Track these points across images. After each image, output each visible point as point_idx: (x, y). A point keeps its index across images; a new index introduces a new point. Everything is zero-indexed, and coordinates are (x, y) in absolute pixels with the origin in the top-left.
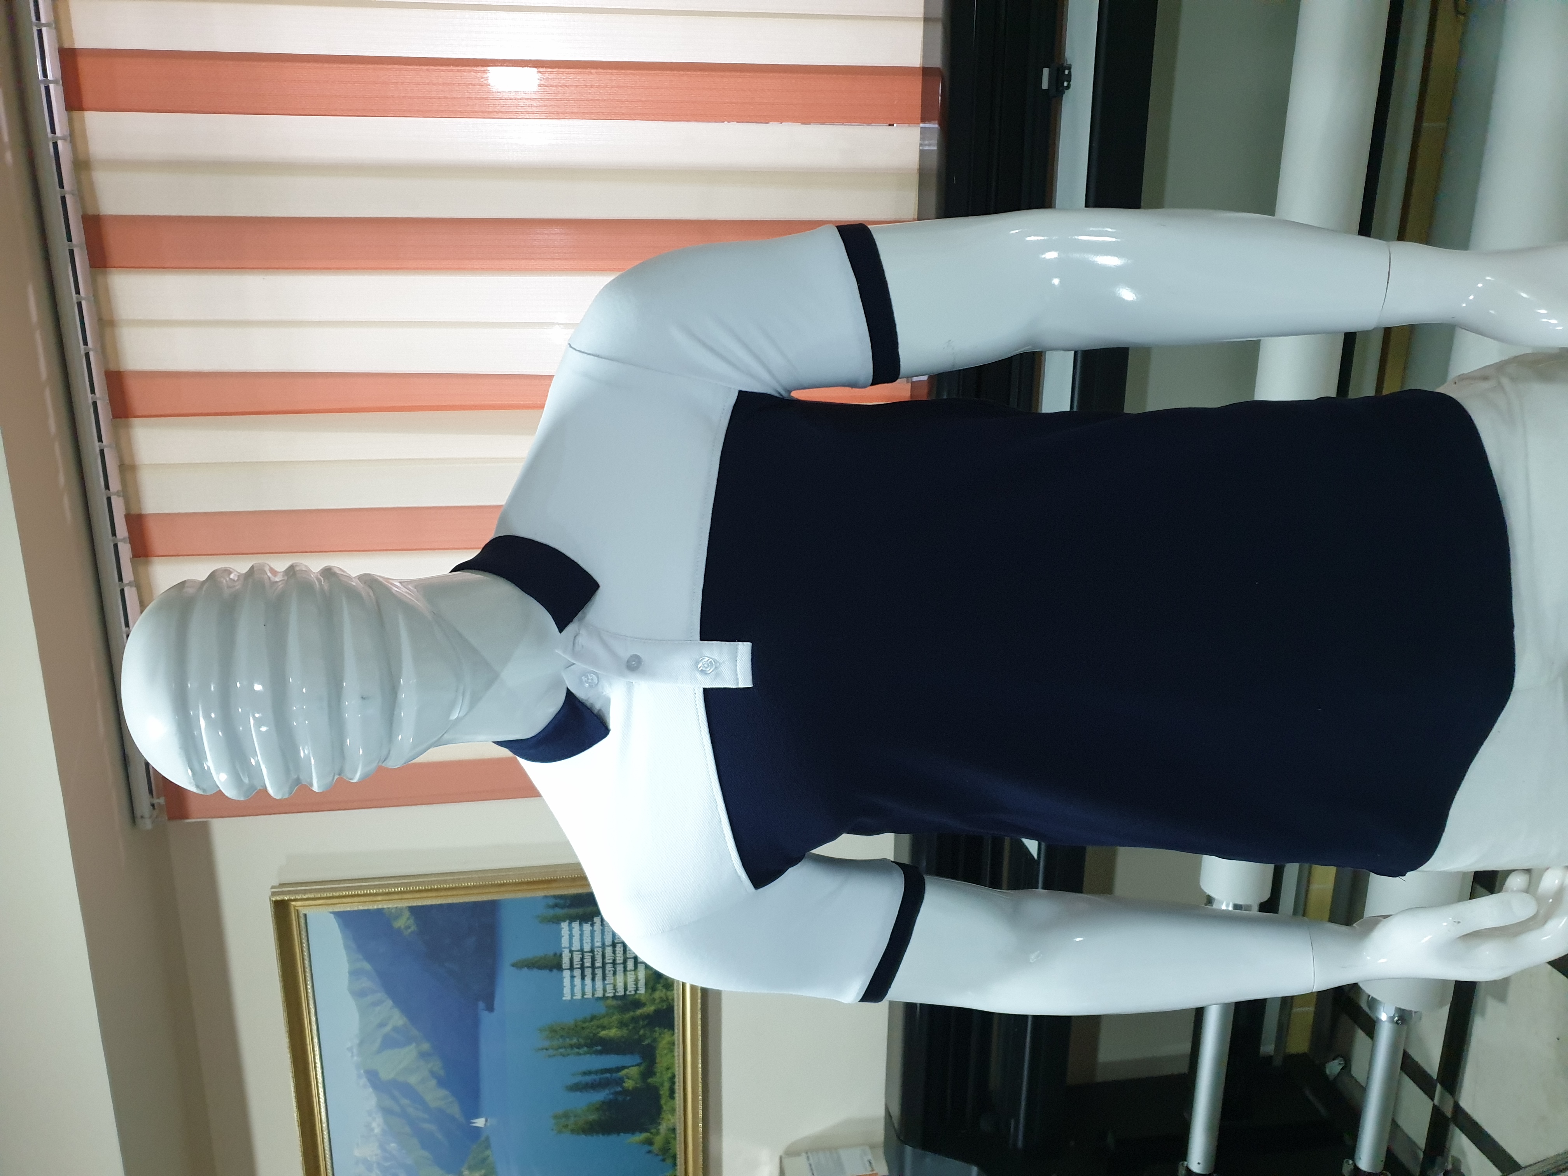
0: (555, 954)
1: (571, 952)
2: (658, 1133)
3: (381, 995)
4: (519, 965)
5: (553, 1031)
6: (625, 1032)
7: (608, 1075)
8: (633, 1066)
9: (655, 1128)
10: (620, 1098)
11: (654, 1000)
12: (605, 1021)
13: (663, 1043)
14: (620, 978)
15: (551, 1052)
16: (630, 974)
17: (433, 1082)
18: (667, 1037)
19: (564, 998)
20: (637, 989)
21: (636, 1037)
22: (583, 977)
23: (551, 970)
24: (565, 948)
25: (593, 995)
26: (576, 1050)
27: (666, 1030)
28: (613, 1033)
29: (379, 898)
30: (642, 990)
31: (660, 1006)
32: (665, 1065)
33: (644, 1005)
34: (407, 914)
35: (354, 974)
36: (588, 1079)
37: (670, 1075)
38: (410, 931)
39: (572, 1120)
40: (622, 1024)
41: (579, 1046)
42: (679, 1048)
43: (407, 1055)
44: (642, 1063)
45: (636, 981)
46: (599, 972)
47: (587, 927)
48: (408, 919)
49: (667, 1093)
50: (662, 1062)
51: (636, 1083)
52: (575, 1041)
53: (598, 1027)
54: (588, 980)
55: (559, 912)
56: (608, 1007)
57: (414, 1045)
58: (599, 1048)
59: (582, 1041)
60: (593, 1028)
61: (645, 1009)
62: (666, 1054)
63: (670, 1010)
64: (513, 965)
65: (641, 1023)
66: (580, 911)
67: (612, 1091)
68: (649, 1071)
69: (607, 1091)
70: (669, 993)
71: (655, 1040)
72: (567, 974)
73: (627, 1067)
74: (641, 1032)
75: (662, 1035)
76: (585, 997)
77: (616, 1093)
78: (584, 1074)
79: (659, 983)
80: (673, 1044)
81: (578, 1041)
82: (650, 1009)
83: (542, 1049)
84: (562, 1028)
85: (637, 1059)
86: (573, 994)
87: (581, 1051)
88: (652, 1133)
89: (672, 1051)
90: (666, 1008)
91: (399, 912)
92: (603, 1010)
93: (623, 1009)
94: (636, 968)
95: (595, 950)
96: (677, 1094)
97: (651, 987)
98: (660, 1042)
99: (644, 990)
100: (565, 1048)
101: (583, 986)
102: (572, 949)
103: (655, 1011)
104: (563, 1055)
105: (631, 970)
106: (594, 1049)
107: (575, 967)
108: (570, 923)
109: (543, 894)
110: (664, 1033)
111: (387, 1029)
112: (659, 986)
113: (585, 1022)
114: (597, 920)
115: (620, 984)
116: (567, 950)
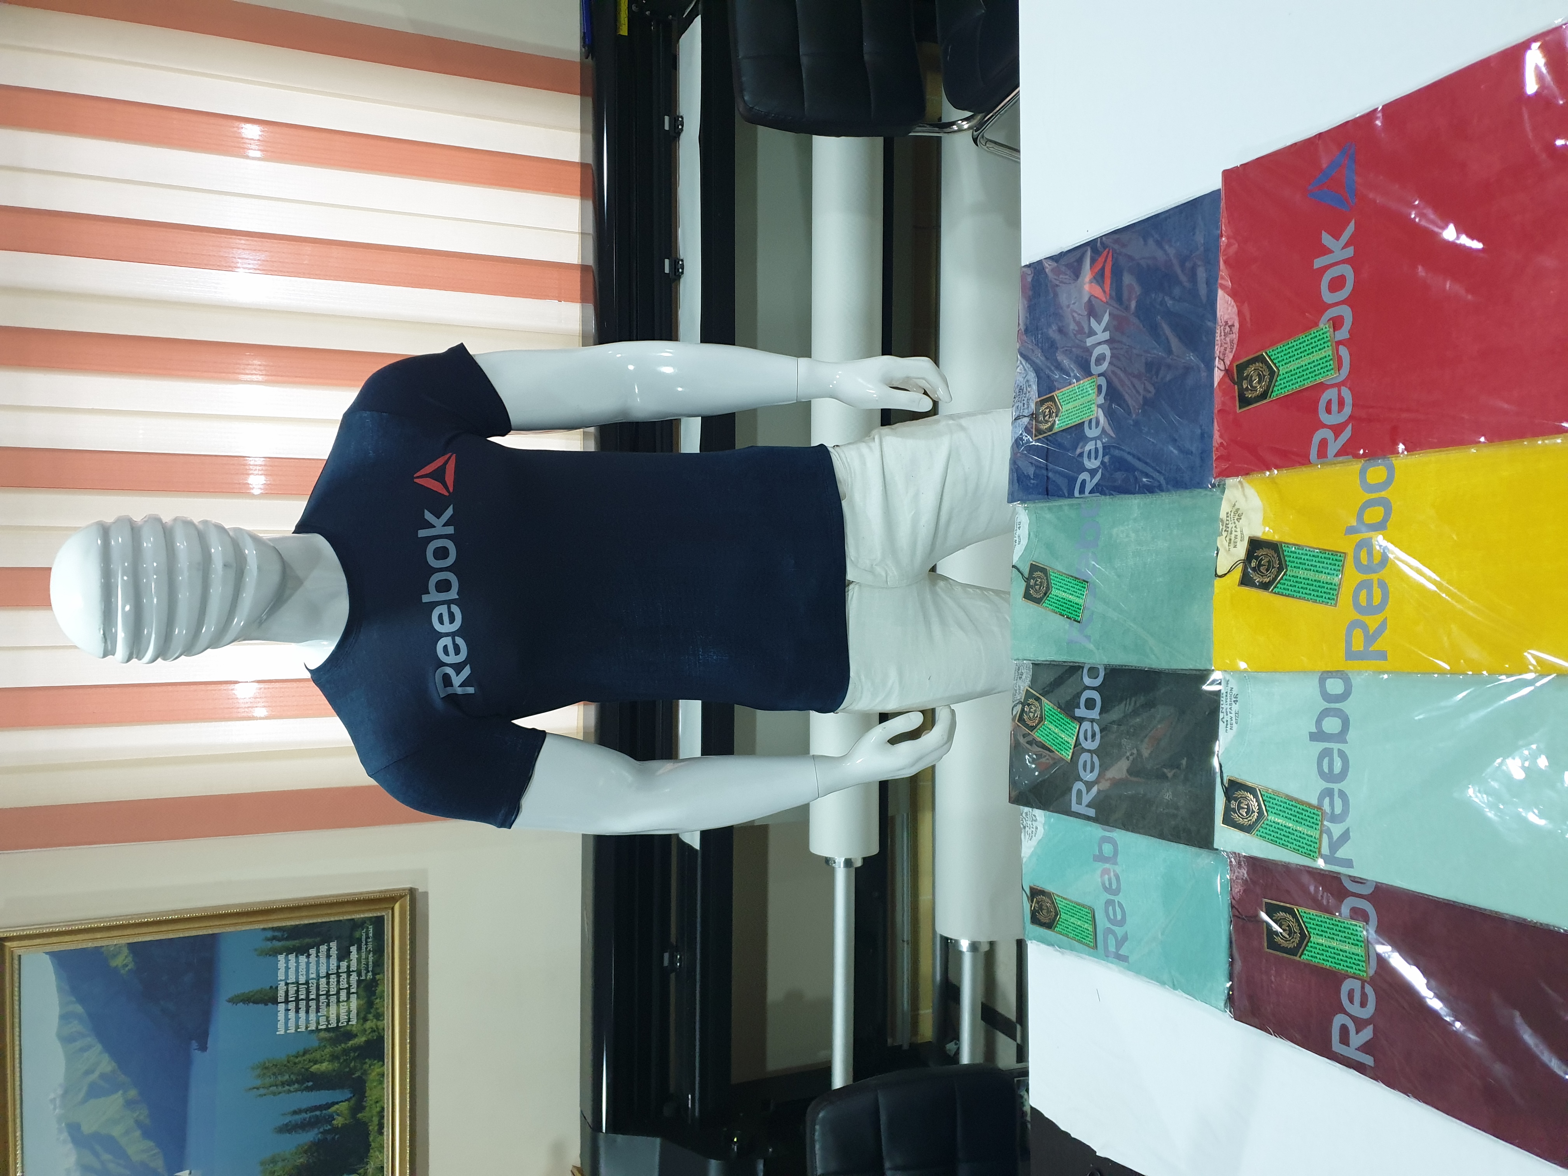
0: (271, 987)
1: (287, 984)
3: (90, 1040)
4: (234, 1000)
5: (265, 1068)
6: (336, 1065)
7: (318, 1113)
8: (342, 1101)
9: (363, 1168)
10: (329, 1137)
11: (365, 1030)
12: (317, 1055)
13: (373, 1075)
14: (333, 1009)
15: (262, 1091)
16: (343, 1006)
17: (138, 1133)
18: (376, 1069)
19: (278, 1033)
20: (349, 1020)
21: (347, 1070)
22: (297, 1010)
23: (266, 1004)
24: (281, 980)
25: (307, 1028)
26: (287, 1088)
27: (376, 1061)
28: (324, 1066)
29: (99, 935)
30: (354, 1022)
31: (370, 1037)
32: (374, 1098)
33: (356, 1036)
34: (126, 951)
35: (65, 1017)
36: (298, 1118)
37: (378, 1109)
38: (127, 969)
39: (280, 1164)
40: (334, 1058)
41: (290, 1083)
42: (388, 1078)
43: (113, 1103)
44: (351, 1098)
45: (349, 1012)
46: (313, 1004)
47: (303, 959)
48: (126, 957)
49: (376, 1128)
50: (371, 1094)
51: (346, 1120)
52: (286, 1077)
53: (310, 1061)
54: (302, 1014)
55: (277, 944)
56: (322, 1040)
57: (121, 1092)
58: (310, 1084)
59: (293, 1077)
60: (306, 1062)
61: (356, 1040)
62: (375, 1087)
63: (381, 1039)
65: (352, 1054)
66: (296, 943)
67: (321, 1130)
68: (358, 1107)
69: (316, 1131)
70: (379, 1023)
71: (365, 1073)
72: (281, 1007)
73: (337, 1103)
74: (352, 1064)
75: (372, 1067)
76: (299, 1030)
77: (326, 1132)
78: (295, 1113)
79: (370, 1013)
80: (383, 1075)
81: (290, 1077)
82: (361, 1040)
83: (254, 1088)
84: (273, 1065)
85: (347, 1094)
86: (287, 1028)
87: (292, 1089)
89: (381, 1082)
90: (376, 1039)
91: (118, 950)
92: (316, 1044)
93: (334, 1042)
94: (348, 998)
95: (310, 982)
96: (385, 1129)
97: (363, 1017)
98: (370, 1074)
99: (356, 1021)
100: (276, 1086)
101: (297, 1019)
102: (288, 982)
103: (365, 1041)
104: (274, 1094)
105: (343, 1001)
106: (305, 1085)
107: (290, 999)
108: (287, 955)
109: (262, 927)
110: (375, 1064)
111: (94, 1076)
112: (370, 1016)
113: (297, 1057)
114: (313, 952)
115: (333, 1015)
116: (283, 983)
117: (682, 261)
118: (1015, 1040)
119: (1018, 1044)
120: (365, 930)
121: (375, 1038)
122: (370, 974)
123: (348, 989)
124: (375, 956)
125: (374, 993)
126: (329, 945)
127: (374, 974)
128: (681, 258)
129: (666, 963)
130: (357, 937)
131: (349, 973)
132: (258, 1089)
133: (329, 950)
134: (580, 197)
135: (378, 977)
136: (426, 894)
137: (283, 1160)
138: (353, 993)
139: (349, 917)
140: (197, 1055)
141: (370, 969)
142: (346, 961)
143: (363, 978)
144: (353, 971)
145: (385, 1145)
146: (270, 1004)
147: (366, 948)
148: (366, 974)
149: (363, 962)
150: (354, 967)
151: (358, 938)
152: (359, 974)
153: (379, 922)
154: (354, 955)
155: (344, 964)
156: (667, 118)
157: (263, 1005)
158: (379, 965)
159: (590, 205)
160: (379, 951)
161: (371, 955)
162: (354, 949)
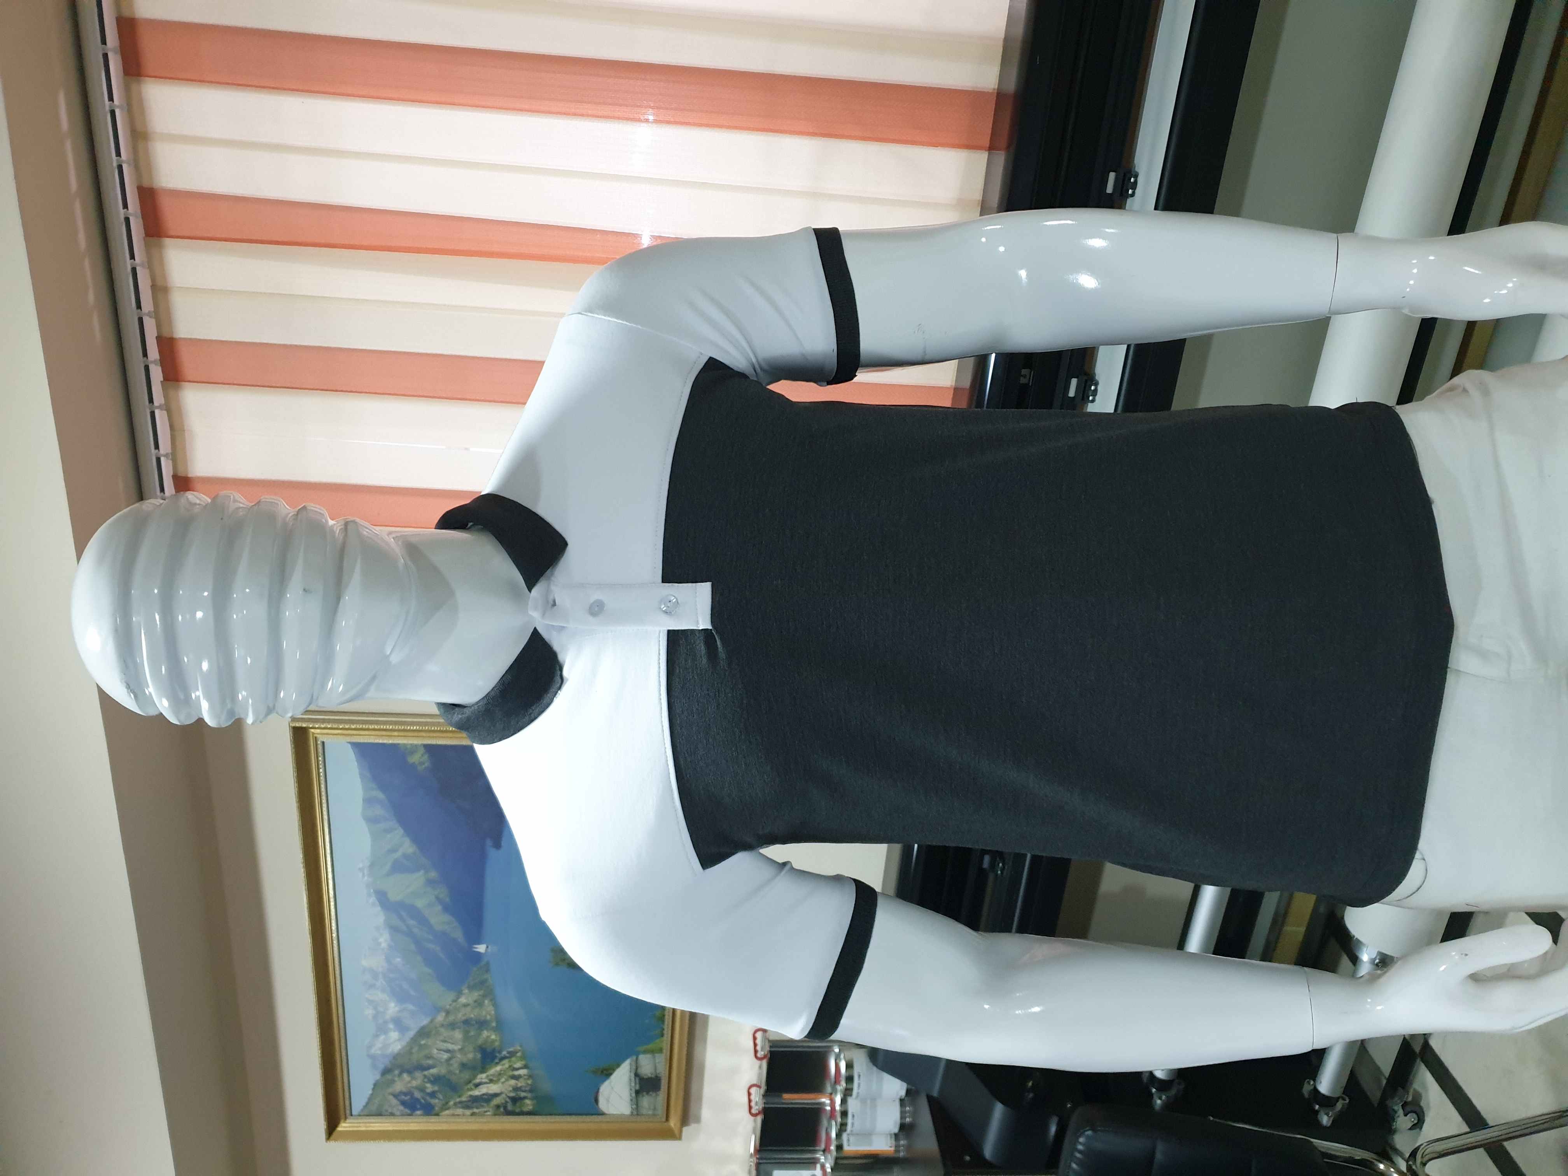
3: (393, 823)
17: (439, 908)
29: (396, 733)
34: (422, 750)
35: (368, 801)
38: (424, 766)
43: (415, 881)
48: (423, 756)
57: (422, 872)
91: (414, 749)
111: (399, 854)
129: (986, 865)
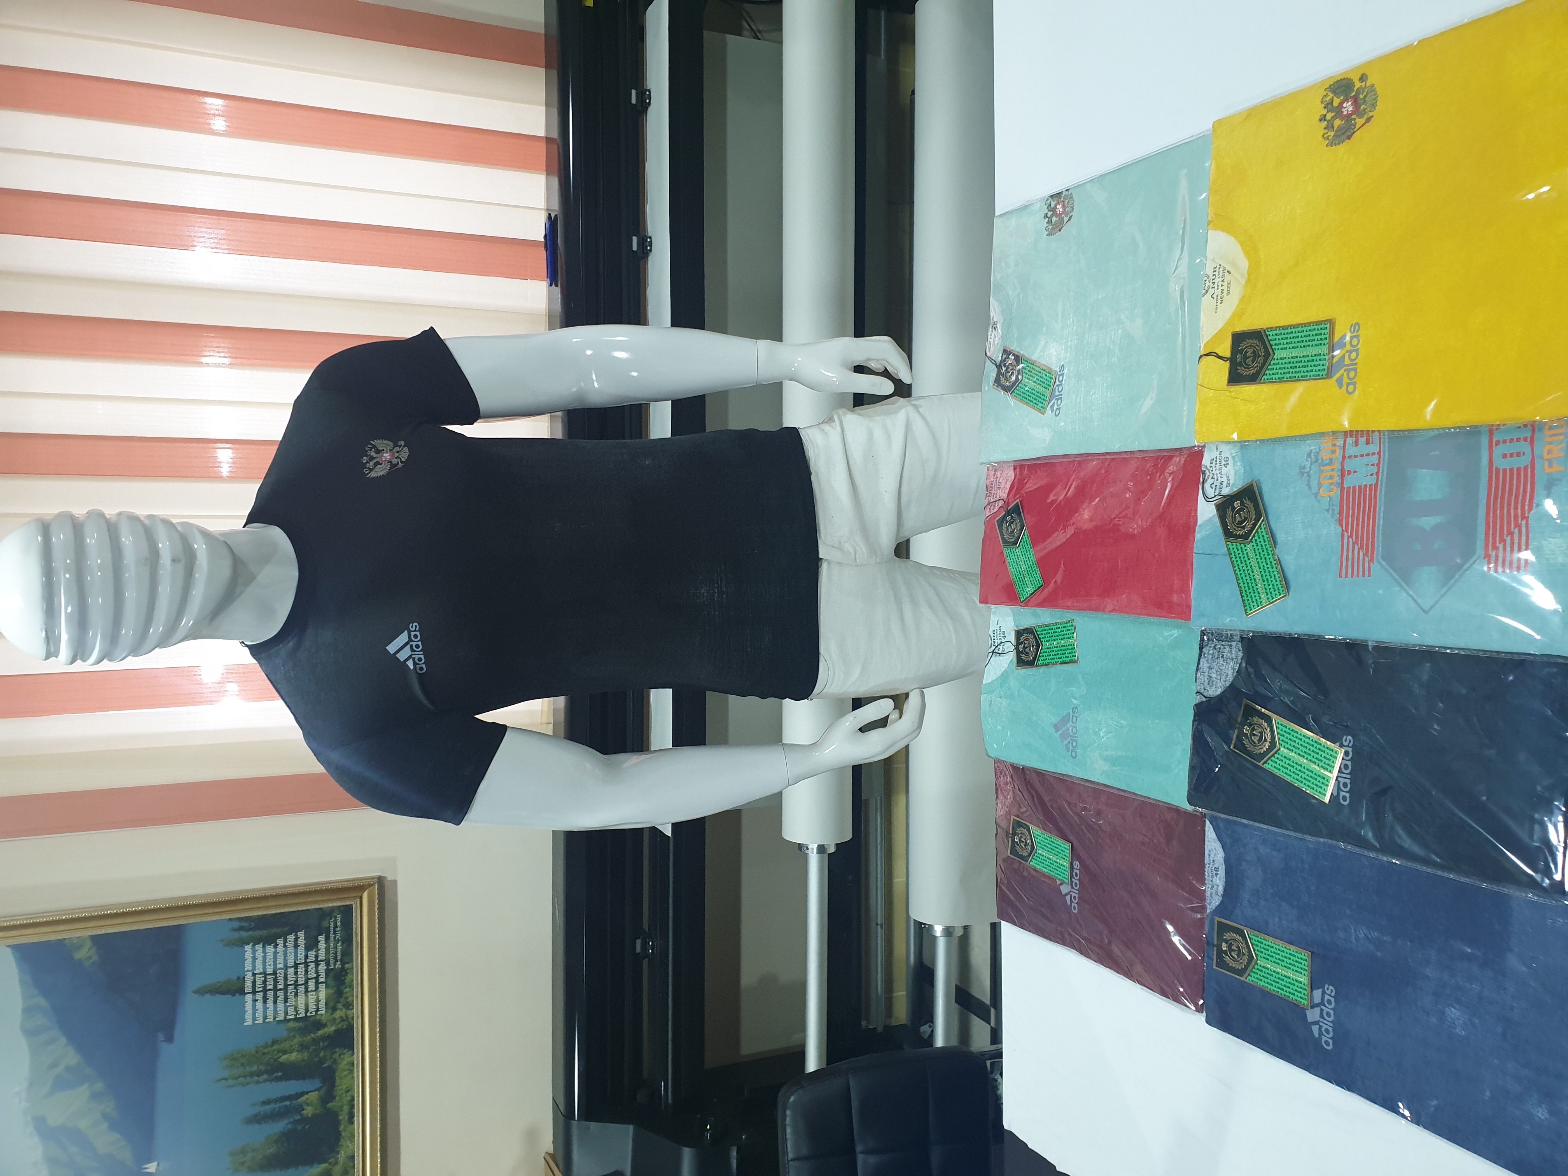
0: (238, 978)
1: (254, 975)
2: (336, 1163)
3: (55, 1032)
4: (201, 992)
5: (233, 1059)
6: (306, 1055)
7: (287, 1103)
8: (312, 1091)
9: (334, 1157)
10: (299, 1127)
11: (334, 1020)
12: (286, 1045)
13: (343, 1064)
14: (301, 999)
15: (231, 1082)
16: (312, 995)
17: (105, 1126)
18: (347, 1059)
19: (245, 1024)
20: (318, 1010)
21: (317, 1059)
22: (265, 1000)
23: (233, 995)
24: (248, 971)
25: (275, 1018)
26: (256, 1078)
27: (345, 1051)
28: (294, 1057)
29: (62, 928)
30: (323, 1011)
31: (340, 1026)
32: (344, 1087)
33: (324, 1025)
34: (89, 944)
35: (28, 1011)
36: (268, 1108)
37: (349, 1098)
38: (91, 961)
39: (250, 1155)
40: (303, 1047)
41: (259, 1074)
42: (358, 1067)
43: (79, 1096)
44: (321, 1087)
45: (318, 1001)
46: (281, 994)
47: (270, 949)
48: (89, 949)
49: (346, 1117)
50: (341, 1084)
51: (315, 1109)
52: (255, 1068)
53: (279, 1051)
54: (270, 1004)
55: (244, 934)
56: (290, 1030)
57: (86, 1085)
58: (280, 1074)
59: (262, 1068)
60: (275, 1053)
61: (326, 1029)
62: (346, 1076)
63: (351, 1028)
64: (195, 992)
65: (321, 1044)
66: (264, 933)
67: (291, 1120)
68: (329, 1096)
69: (286, 1121)
70: (349, 1012)
71: (335, 1062)
72: (249, 998)
73: (307, 1093)
74: (322, 1054)
75: (342, 1056)
76: (267, 1020)
77: (296, 1122)
78: (264, 1103)
79: (339, 1002)
80: (353, 1064)
81: (258, 1067)
82: (331, 1029)
83: (222, 1079)
84: (242, 1056)
85: (317, 1084)
87: (261, 1079)
88: (330, 1164)
89: (351, 1071)
90: (346, 1028)
91: (81, 942)
92: (285, 1034)
93: (303, 1031)
94: (317, 988)
95: (278, 972)
96: (355, 1118)
97: (332, 1007)
98: (340, 1063)
99: (325, 1010)
100: (245, 1076)
101: (265, 1009)
102: (255, 972)
103: (335, 1031)
104: (243, 1085)
105: (312, 991)
106: (274, 1075)
107: (257, 990)
108: (254, 946)
109: (228, 917)
110: (344, 1054)
111: (60, 1069)
112: (340, 1006)
113: (266, 1048)
114: (280, 941)
115: (301, 1005)
116: (250, 974)
117: (650, 238)
118: (989, 1024)
119: (992, 1027)
120: (333, 919)
121: (344, 1027)
122: (339, 963)
123: (317, 978)
124: (345, 945)
125: (343, 982)
126: (296, 935)
127: (343, 963)
128: (649, 235)
129: (638, 950)
130: (326, 926)
131: (317, 962)
132: (226, 1079)
133: (296, 939)
134: (545, 173)
135: (347, 966)
136: (395, 882)
137: (254, 1151)
138: (322, 982)
139: (317, 907)
140: (164, 1048)
141: (339, 958)
142: (314, 950)
143: (332, 967)
144: (321, 961)
145: (356, 1135)
146: (237, 995)
147: (335, 937)
148: (335, 964)
149: (332, 951)
150: (322, 957)
151: (326, 928)
152: (328, 964)
153: (347, 911)
154: (322, 945)
155: (312, 954)
156: (634, 92)
157: (230, 996)
158: (347, 955)
159: (555, 181)
160: (348, 940)
161: (339, 944)
162: (322, 938)
